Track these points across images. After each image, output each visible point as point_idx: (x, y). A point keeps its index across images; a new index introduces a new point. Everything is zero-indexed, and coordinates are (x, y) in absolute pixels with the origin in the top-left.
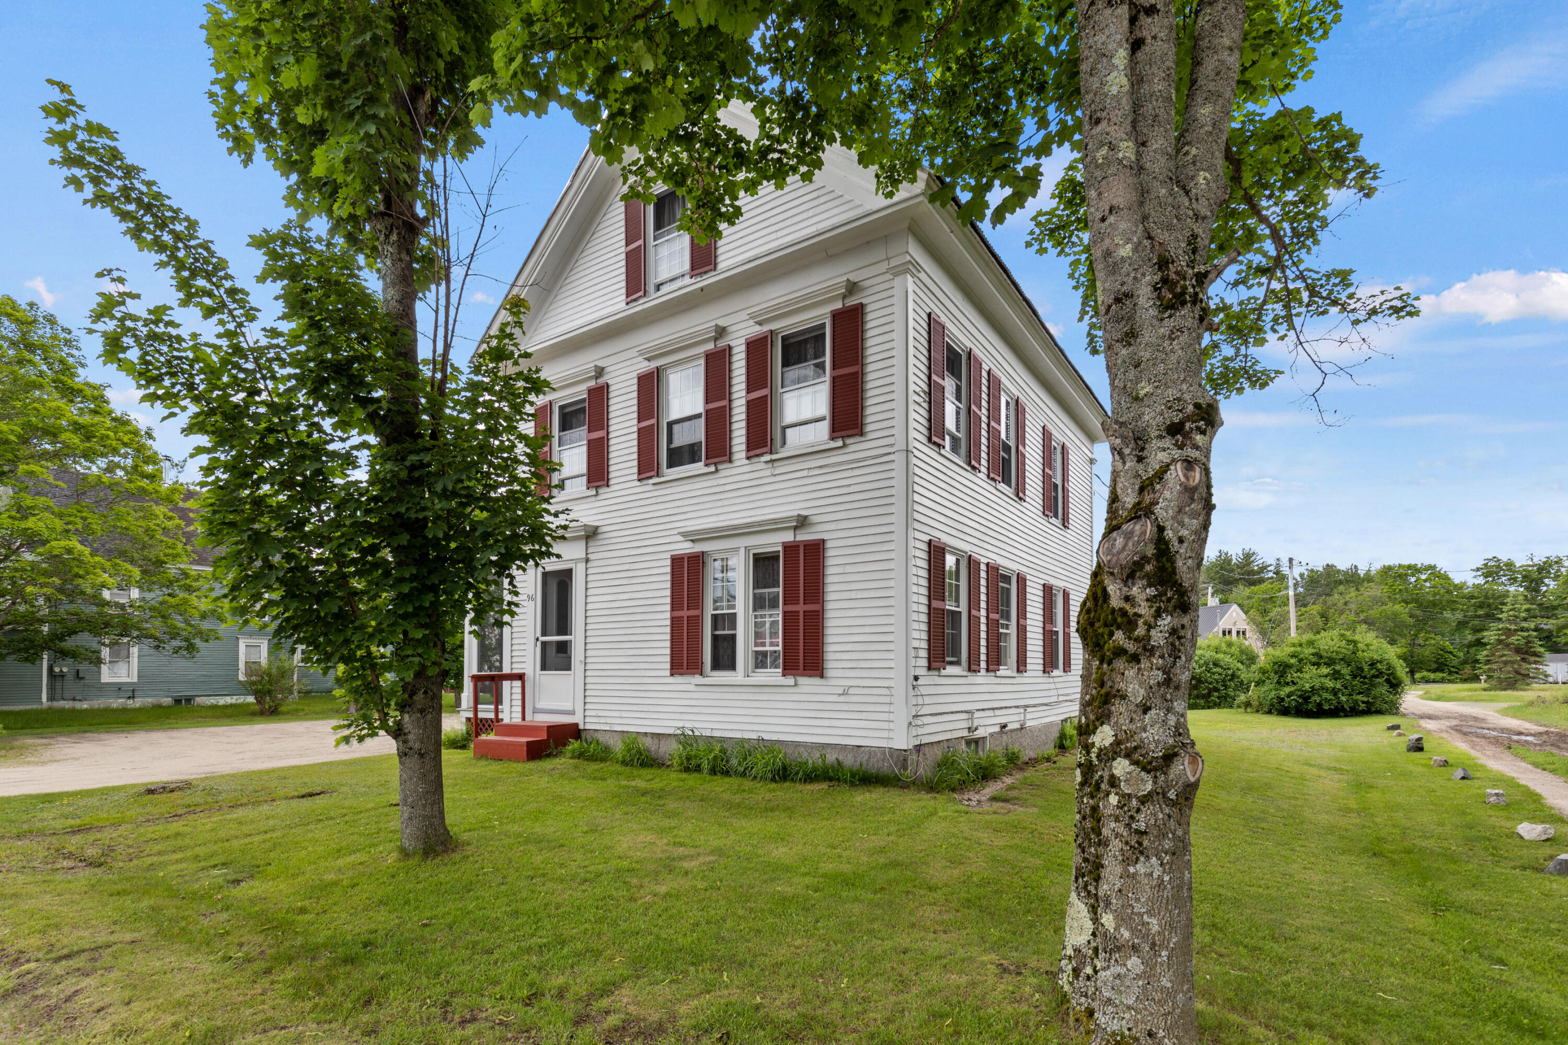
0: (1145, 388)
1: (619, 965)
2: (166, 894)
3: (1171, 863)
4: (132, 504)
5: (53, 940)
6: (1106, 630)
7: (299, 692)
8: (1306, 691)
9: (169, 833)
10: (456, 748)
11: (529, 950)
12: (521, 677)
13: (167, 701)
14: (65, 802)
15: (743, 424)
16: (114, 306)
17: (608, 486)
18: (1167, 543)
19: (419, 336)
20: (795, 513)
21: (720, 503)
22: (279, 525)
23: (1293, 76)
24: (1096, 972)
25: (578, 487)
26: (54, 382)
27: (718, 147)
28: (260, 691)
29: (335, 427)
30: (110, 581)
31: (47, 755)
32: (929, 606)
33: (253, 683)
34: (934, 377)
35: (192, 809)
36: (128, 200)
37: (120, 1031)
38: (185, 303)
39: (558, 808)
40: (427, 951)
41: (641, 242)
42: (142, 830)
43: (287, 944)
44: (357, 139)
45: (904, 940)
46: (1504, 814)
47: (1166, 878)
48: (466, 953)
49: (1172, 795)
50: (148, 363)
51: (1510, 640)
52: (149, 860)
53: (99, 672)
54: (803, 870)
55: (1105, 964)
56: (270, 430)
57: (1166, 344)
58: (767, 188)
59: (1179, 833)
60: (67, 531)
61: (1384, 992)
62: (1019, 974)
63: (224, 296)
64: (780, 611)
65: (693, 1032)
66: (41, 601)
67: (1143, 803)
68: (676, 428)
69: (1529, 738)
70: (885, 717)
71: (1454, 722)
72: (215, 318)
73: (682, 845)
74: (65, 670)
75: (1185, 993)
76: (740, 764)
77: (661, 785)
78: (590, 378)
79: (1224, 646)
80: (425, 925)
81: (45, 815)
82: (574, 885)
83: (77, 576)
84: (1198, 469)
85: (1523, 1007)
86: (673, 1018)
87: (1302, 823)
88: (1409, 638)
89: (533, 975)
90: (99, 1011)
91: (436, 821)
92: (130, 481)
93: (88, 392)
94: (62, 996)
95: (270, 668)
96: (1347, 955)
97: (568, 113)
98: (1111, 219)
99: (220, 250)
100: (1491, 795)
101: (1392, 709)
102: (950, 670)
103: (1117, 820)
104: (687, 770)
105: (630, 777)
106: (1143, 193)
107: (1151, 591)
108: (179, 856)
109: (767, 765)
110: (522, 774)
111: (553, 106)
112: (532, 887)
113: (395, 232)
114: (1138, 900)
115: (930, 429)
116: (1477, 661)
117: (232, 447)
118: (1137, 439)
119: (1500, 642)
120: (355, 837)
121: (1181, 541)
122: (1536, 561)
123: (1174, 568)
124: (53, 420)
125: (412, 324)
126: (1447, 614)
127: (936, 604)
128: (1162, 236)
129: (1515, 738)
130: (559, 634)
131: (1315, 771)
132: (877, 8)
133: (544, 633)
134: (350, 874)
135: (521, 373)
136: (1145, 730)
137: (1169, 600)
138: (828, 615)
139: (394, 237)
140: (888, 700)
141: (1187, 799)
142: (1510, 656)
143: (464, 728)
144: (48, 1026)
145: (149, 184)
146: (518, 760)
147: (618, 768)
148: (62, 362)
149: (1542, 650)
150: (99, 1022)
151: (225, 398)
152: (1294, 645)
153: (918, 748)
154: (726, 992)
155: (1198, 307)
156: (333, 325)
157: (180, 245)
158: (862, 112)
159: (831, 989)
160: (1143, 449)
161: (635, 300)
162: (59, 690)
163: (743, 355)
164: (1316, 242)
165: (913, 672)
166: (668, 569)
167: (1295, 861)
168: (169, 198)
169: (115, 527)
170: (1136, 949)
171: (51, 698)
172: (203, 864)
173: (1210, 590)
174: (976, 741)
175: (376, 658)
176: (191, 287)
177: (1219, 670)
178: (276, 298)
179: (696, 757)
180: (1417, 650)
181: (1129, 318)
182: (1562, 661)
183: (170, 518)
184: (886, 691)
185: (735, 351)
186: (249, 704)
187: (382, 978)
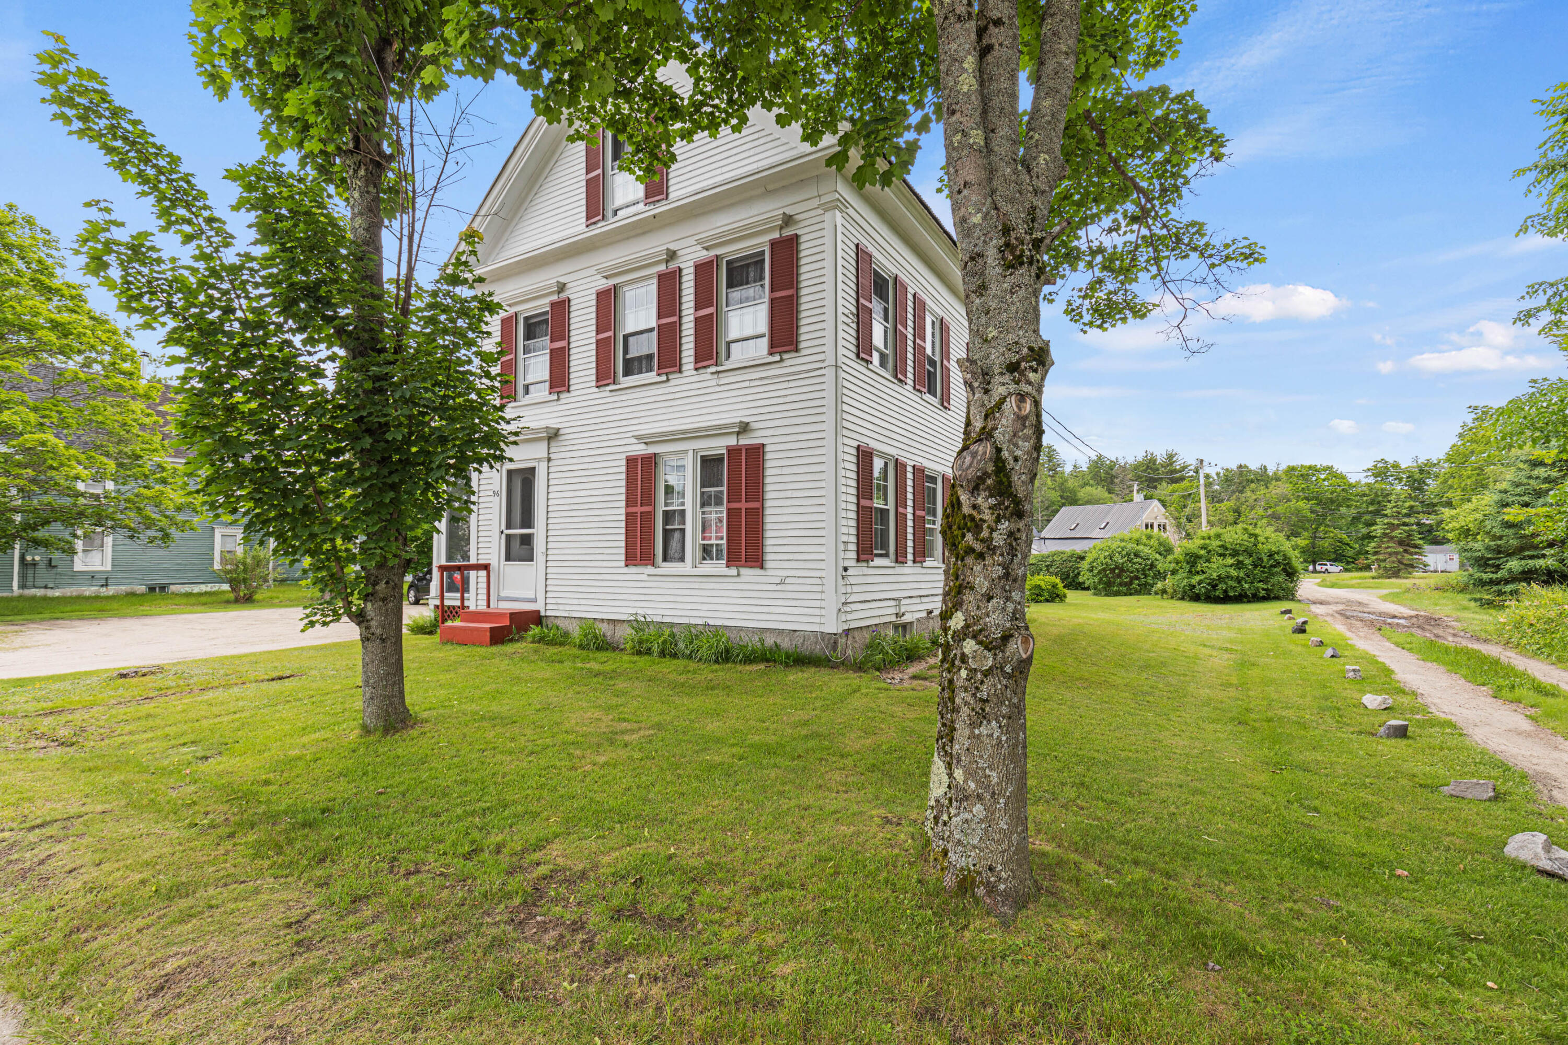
0: (992, 333)
1: (554, 824)
2: (137, 769)
3: (1008, 726)
4: (109, 399)
5: (26, 812)
6: (960, 532)
7: (274, 580)
8: (1214, 580)
9: (139, 714)
10: (425, 633)
11: (473, 813)
12: (486, 567)
13: (142, 589)
14: (37, 686)
15: (692, 338)
16: (99, 232)
17: (569, 391)
18: (1003, 462)
19: (384, 261)
20: (738, 420)
21: (671, 410)
22: (251, 430)
23: (1162, 54)
24: (950, 818)
25: (541, 392)
26: (32, 280)
27: (655, 100)
28: (235, 579)
29: (305, 342)
30: (84, 473)
31: (18, 641)
32: (858, 504)
33: (230, 572)
34: (862, 300)
35: (163, 692)
36: (115, 138)
37: (91, 888)
38: (165, 229)
39: (515, 689)
40: (380, 816)
41: (599, 171)
42: (114, 712)
43: (250, 812)
44: (326, 85)
45: (807, 799)
46: (1358, 687)
47: (1004, 738)
48: (414, 817)
49: (1008, 669)
50: (129, 283)
51: (1394, 534)
52: (120, 740)
53: (72, 561)
54: (732, 741)
55: (956, 812)
56: (243, 345)
57: (1008, 296)
58: (701, 136)
59: (1015, 700)
60: (42, 424)
61: (1209, 835)
62: (899, 824)
63: (203, 225)
64: (724, 508)
65: (610, 878)
66: (14, 491)
67: (986, 676)
68: (631, 340)
69: (1402, 621)
70: (818, 604)
71: (1341, 607)
72: (194, 243)
73: (625, 720)
74: (37, 558)
75: (1019, 834)
76: (686, 647)
77: (613, 667)
78: (552, 293)
79: (1144, 539)
80: (381, 793)
81: (17, 699)
82: (522, 757)
83: (51, 468)
84: (1028, 401)
85: (1320, 845)
86: (595, 867)
87: (1185, 696)
88: (1311, 531)
89: (476, 835)
90: (70, 872)
91: (396, 701)
92: (107, 377)
93: (66, 292)
94: (35, 860)
95: (245, 558)
96: (1188, 807)
97: (513, 79)
98: (966, 192)
99: (199, 183)
100: (1348, 671)
101: (1289, 595)
102: (878, 562)
103: (966, 691)
104: (639, 653)
105: (585, 660)
106: (991, 172)
107: (992, 501)
108: (149, 735)
109: (711, 647)
110: (484, 658)
111: (500, 74)
112: (483, 759)
113: (363, 168)
114: (981, 757)
115: (858, 347)
116: (1367, 552)
117: (207, 360)
118: (985, 374)
119: (1385, 535)
120: (321, 717)
121: (1016, 459)
122: (1420, 461)
123: (1010, 483)
124: (29, 317)
125: (378, 249)
126: (1343, 510)
127: (864, 502)
128: (1005, 207)
129: (1389, 621)
130: (522, 527)
131: (1207, 651)
132: (779, 5)
133: (509, 526)
134: (314, 749)
135: (476, 296)
136: (988, 616)
137: (1007, 508)
138: (768, 512)
139: (362, 172)
140: (819, 589)
141: (1021, 672)
142: (1394, 547)
143: (432, 615)
144: (23, 886)
145: (135, 123)
146: (481, 644)
147: (576, 651)
148: (40, 262)
149: (1421, 542)
150: (72, 881)
151: (201, 316)
152: (1204, 538)
153: (847, 632)
154: (645, 845)
155: (1034, 267)
156: (303, 252)
157: (163, 178)
158: (779, 82)
159: (737, 840)
160: (989, 383)
161: (594, 223)
162: (30, 579)
163: (692, 277)
164: (1180, 197)
165: (842, 564)
166: (624, 469)
167: (1167, 730)
168: (153, 136)
169: (91, 421)
170: (979, 797)
171: (23, 586)
172: (173, 742)
173: (1136, 488)
174: (904, 626)
175: (340, 551)
176: (171, 215)
177: (1139, 560)
178: (250, 226)
179: (647, 641)
180: (1319, 543)
181: (981, 274)
182: (1441, 552)
183: (148, 415)
184: (818, 581)
185: (684, 272)
186: (224, 592)
187: (337, 839)
